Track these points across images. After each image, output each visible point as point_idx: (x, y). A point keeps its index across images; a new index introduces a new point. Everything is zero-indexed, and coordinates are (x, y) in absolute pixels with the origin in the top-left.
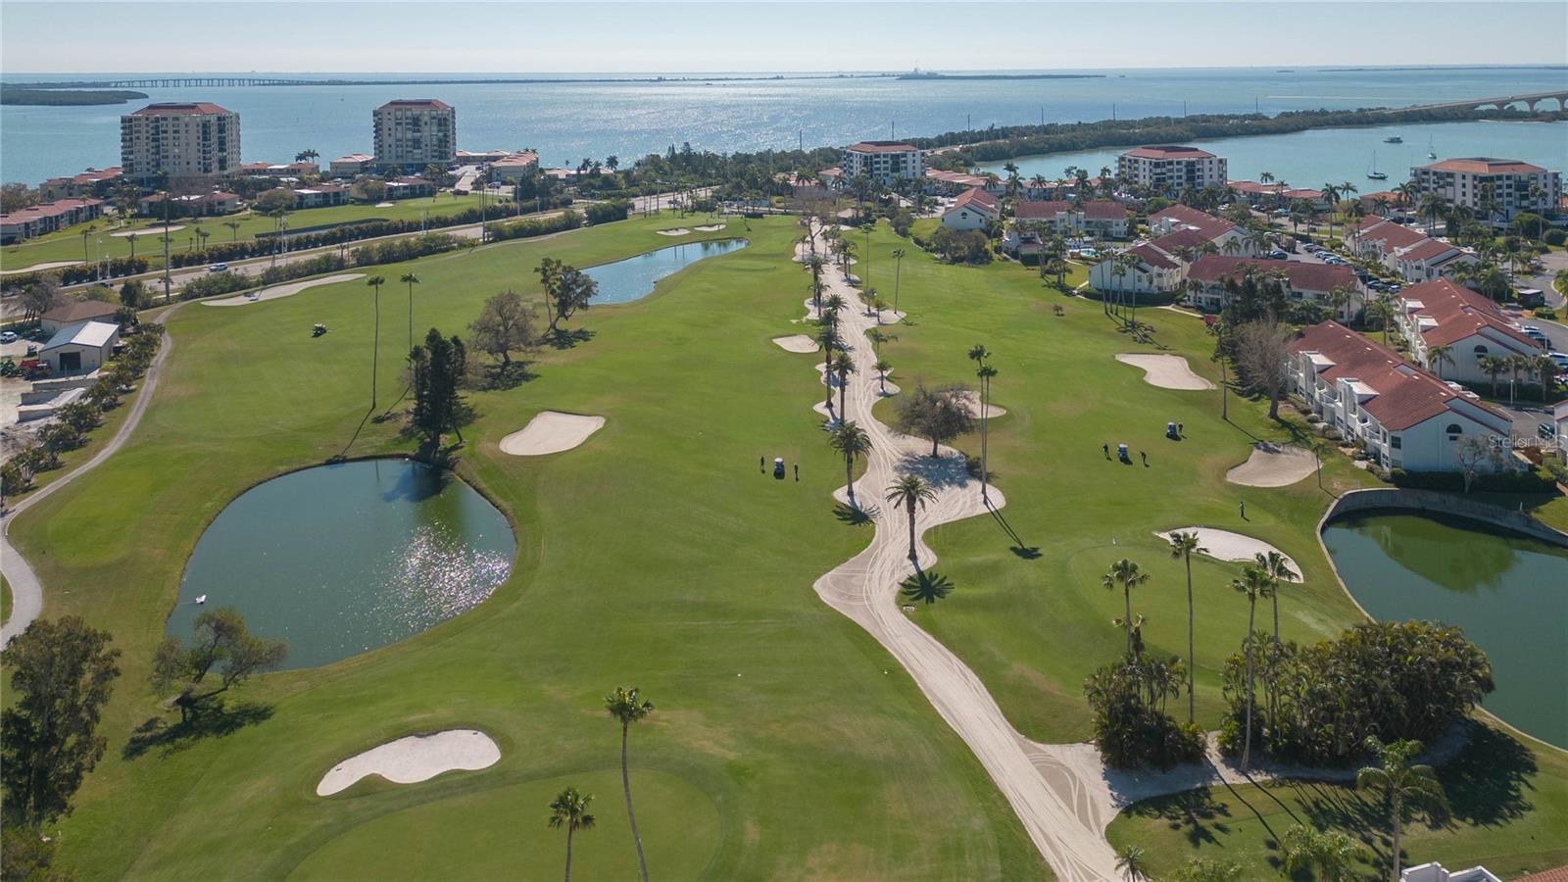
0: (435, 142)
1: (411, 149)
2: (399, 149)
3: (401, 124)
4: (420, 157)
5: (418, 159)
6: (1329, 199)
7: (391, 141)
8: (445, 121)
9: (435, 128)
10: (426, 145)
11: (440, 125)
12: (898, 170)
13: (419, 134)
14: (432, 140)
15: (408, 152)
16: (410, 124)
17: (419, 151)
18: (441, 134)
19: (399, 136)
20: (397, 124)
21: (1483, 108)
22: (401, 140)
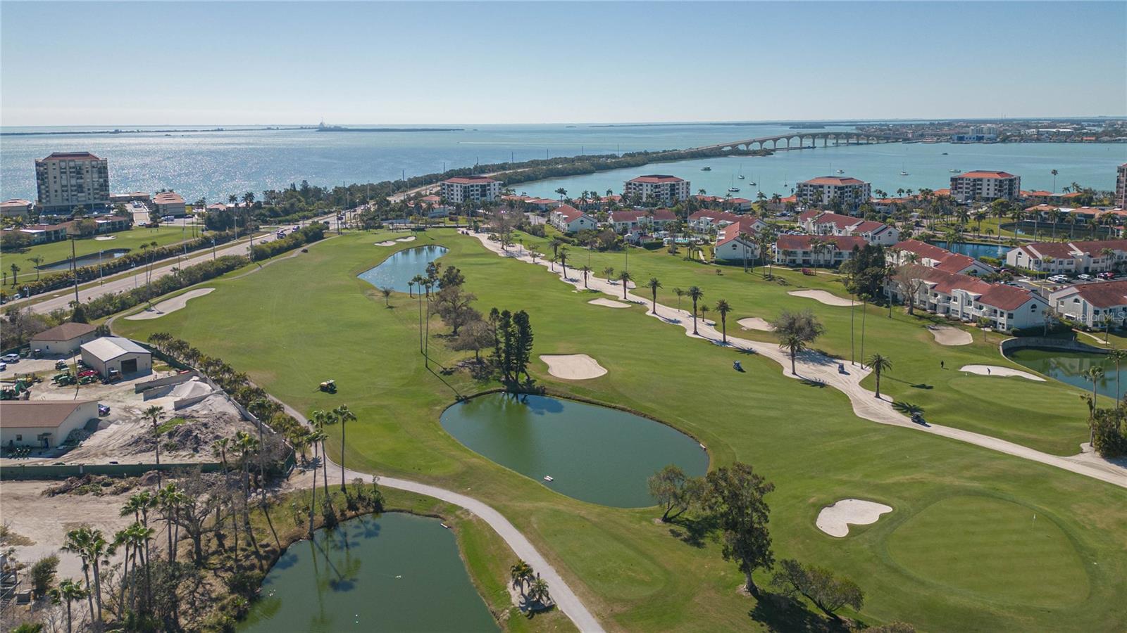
0: (96, 186)
1: (75, 193)
2: (65, 194)
3: (65, 173)
4: (84, 199)
5: (82, 201)
6: (775, 202)
7: (57, 187)
8: (102, 170)
9: (96, 175)
10: (89, 189)
11: (100, 172)
12: (485, 195)
13: (82, 181)
14: (93, 185)
15: (73, 195)
16: (74, 172)
17: (83, 194)
18: (101, 180)
19: (64, 182)
20: (62, 173)
21: (725, 149)
22: (66, 186)
